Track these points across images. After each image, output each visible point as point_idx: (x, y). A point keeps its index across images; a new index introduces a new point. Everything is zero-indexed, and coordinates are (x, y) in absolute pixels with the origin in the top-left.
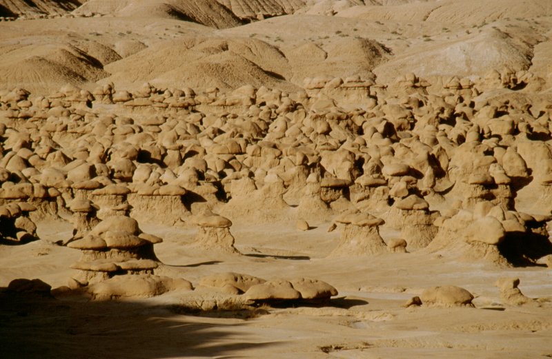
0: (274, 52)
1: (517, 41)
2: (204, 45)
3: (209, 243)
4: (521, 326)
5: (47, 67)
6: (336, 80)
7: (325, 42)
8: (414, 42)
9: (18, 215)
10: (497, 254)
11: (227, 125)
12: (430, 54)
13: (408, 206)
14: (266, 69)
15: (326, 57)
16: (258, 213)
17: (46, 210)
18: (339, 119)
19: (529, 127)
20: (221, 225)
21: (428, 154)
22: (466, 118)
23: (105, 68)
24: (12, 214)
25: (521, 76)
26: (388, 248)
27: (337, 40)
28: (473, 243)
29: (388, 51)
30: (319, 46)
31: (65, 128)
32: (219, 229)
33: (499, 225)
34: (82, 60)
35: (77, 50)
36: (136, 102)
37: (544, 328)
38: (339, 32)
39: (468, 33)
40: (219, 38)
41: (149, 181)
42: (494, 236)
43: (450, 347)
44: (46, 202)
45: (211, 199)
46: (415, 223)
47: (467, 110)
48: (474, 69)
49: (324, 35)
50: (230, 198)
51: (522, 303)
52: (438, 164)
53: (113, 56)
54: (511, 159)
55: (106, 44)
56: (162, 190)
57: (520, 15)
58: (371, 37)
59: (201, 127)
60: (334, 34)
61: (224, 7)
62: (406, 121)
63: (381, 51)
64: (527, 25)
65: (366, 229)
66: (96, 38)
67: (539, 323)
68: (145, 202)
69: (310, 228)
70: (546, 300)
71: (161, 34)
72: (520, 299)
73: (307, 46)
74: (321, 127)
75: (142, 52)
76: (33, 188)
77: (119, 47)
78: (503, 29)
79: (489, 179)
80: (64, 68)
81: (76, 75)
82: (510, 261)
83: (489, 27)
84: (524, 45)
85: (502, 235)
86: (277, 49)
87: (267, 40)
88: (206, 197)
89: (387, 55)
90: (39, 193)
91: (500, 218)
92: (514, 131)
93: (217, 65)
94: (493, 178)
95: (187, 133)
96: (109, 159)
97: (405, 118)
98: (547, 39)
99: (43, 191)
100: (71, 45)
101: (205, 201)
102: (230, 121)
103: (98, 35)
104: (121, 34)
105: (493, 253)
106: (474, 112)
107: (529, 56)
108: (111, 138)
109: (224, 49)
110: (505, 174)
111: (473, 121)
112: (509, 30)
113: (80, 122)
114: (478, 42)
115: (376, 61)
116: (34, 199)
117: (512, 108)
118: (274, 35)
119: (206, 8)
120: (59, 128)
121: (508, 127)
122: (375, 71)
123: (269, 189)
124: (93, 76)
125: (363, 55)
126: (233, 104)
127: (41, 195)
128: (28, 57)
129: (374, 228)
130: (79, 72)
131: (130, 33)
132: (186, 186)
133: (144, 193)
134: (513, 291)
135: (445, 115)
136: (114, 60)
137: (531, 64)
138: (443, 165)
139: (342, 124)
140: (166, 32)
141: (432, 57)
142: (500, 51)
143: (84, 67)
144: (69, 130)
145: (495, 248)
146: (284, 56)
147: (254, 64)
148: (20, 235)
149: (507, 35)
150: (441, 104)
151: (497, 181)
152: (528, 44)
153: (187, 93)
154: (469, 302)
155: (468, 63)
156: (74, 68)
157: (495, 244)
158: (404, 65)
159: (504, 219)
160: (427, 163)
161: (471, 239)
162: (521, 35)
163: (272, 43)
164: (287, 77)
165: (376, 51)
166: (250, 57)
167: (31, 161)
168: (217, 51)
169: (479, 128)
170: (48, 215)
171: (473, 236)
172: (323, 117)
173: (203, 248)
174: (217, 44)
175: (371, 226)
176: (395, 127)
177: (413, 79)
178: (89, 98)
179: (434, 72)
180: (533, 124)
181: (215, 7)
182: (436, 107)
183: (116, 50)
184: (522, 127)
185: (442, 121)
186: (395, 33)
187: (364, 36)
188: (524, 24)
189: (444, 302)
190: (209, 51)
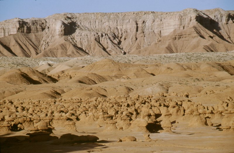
0: (104, 90)
1: (164, 87)
2: (86, 89)
3: (69, 129)
4: (147, 145)
5: (46, 95)
6: (119, 96)
7: (117, 87)
8: (139, 88)
9: (18, 124)
10: (146, 130)
11: (87, 105)
12: (143, 90)
13: (125, 119)
14: (101, 94)
15: (117, 91)
16: (87, 123)
17: (30, 124)
18: (116, 103)
19: (164, 104)
20: (72, 124)
21: (135, 109)
22: (148, 103)
23: (62, 95)
24: (17, 123)
25: (165, 95)
26: (118, 129)
27: (120, 87)
28: (140, 127)
29: (133, 89)
30: (115, 89)
31: (46, 108)
32: (72, 125)
33: (146, 121)
34: (55, 93)
35: (54, 91)
36: (66, 101)
37: (153, 146)
38: (120, 85)
39: (153, 85)
40: (91, 87)
41: (59, 116)
42: (145, 125)
43: (125, 150)
44: (30, 122)
45: (75, 120)
46: (127, 123)
47: (149, 101)
48: (154, 93)
49: (116, 86)
50: (80, 119)
51: (150, 141)
52: (137, 111)
53: (63, 92)
54: (157, 110)
55: (62, 89)
56: (62, 118)
57: (166, 81)
58: (128, 86)
59: (80, 106)
60: (119, 86)
61: (93, 81)
62: (133, 104)
63: (131, 89)
64: (167, 83)
65: (112, 124)
66: (59, 88)
67: (152, 144)
68: (57, 121)
69: (100, 127)
70: (157, 140)
71: (76, 87)
72: (150, 140)
73: (112, 88)
74: (111, 105)
75: (71, 91)
76: (27, 118)
77: (65, 90)
78: (161, 84)
79: (150, 114)
80: (51, 95)
81: (54, 97)
82: (149, 131)
83: (158, 83)
84: (166, 88)
85: (147, 124)
86: (105, 89)
87: (102, 88)
88: (73, 119)
89: (132, 91)
90: (28, 119)
91: (147, 120)
92: (160, 105)
93: (89, 93)
94: (151, 114)
95: (76, 107)
96: (53, 113)
97: (133, 103)
98: (172, 86)
99: (30, 119)
100: (53, 90)
101: (73, 120)
102: (88, 104)
103: (60, 87)
104: (66, 87)
105: (145, 129)
106: (151, 101)
107: (168, 90)
108: (56, 109)
109: (91, 90)
110: (154, 112)
111: (150, 103)
112: (163, 84)
113: (50, 106)
114: (155, 87)
115: (129, 92)
116: (27, 121)
117: (160, 100)
118: (104, 86)
119: (89, 81)
120: (44, 108)
121: (159, 104)
122: (129, 94)
123: (90, 117)
124: (58, 97)
125: (126, 91)
126: (91, 102)
127: (29, 120)
128: (42, 92)
129: (114, 124)
130: (54, 96)
131: (68, 86)
132: (68, 117)
133: (56, 119)
134: (148, 138)
135: (143, 102)
136: (64, 93)
137: (168, 92)
138: (139, 111)
139: (117, 105)
140: (77, 86)
141: (144, 91)
142: (160, 89)
143: (56, 95)
144: (47, 108)
145: (145, 128)
146: (106, 91)
147: (99, 93)
148: (18, 129)
149: (162, 85)
150: (143, 100)
151: (152, 115)
152: (167, 87)
153: (79, 99)
154: (135, 140)
155: (152, 92)
156: (53, 95)
157: (145, 127)
158: (137, 93)
159: (148, 120)
160: (134, 111)
161: (139, 126)
162: (166, 85)
163: (103, 88)
164: (107, 96)
165: (129, 90)
166: (98, 92)
167: (33, 114)
168: (89, 90)
169: (151, 104)
170: (31, 125)
171: (139, 125)
172: (112, 103)
173: (68, 131)
174: (89, 88)
175: (113, 123)
176: (130, 105)
177: (138, 96)
178: (55, 101)
179: (144, 94)
180: (165, 104)
181: (91, 81)
182: (141, 100)
183: (64, 90)
184: (162, 104)
185: (142, 103)
186: (134, 85)
187: (127, 86)
188: (166, 83)
189: (128, 141)
190: (87, 90)
